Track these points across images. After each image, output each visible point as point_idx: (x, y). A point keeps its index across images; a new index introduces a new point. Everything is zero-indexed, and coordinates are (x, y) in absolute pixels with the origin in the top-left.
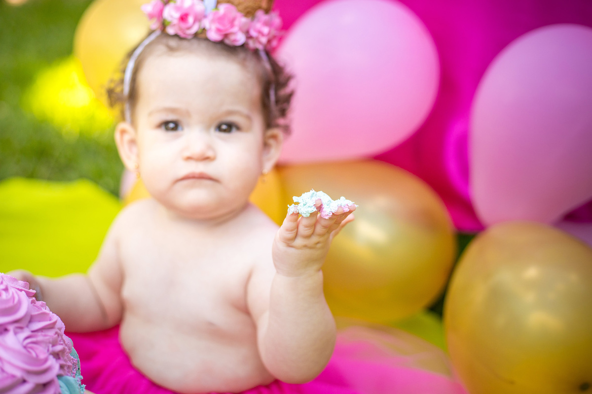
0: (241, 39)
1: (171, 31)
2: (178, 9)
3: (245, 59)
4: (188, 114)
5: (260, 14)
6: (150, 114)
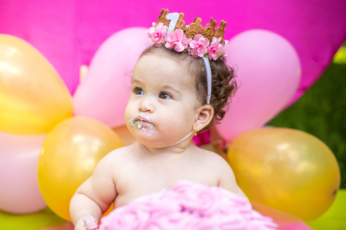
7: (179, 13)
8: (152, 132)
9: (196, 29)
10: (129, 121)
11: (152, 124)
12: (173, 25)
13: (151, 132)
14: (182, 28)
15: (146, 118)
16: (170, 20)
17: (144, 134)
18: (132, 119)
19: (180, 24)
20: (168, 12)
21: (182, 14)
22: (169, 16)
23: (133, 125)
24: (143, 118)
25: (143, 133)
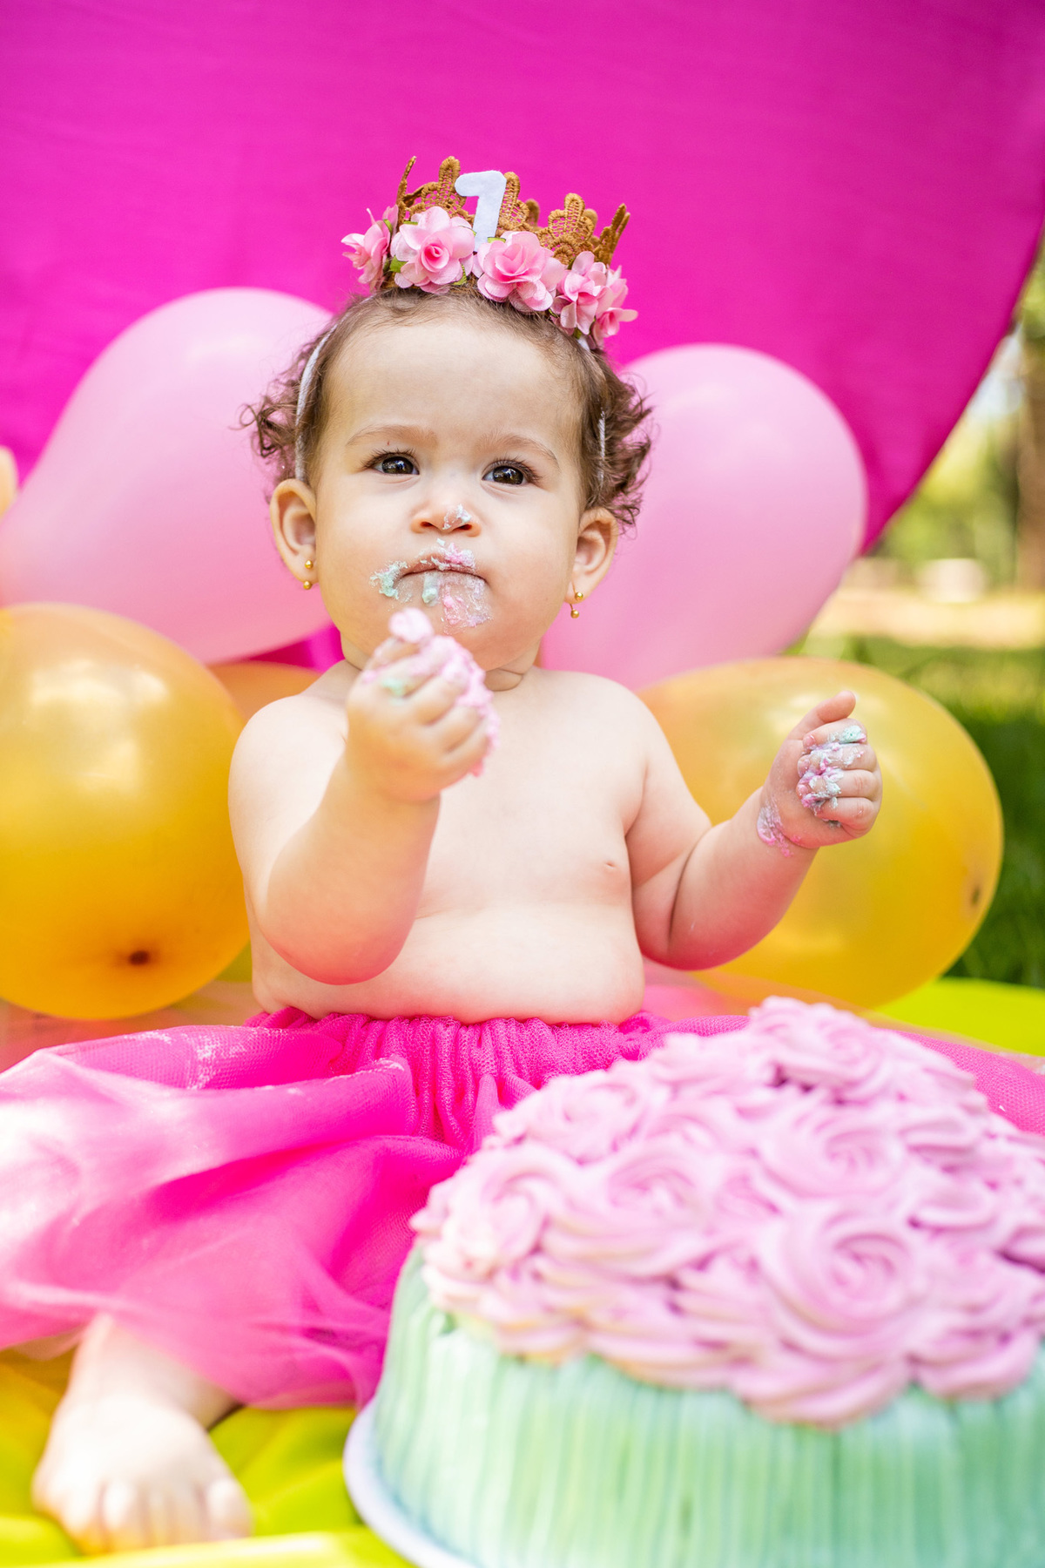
0: (544, 299)
1: (401, 281)
2: (419, 235)
3: (551, 340)
4: (432, 440)
5: (585, 257)
6: (352, 442)
7: (503, 172)
8: (478, 608)
9: (574, 230)
10: (374, 578)
11: (480, 578)
12: (488, 214)
13: (477, 611)
14: (523, 226)
15: (461, 559)
16: (477, 198)
17: (452, 622)
18: (394, 568)
19: (514, 215)
20: (457, 167)
21: (512, 175)
22: (467, 183)
23: (392, 593)
24: (449, 562)
25: (449, 617)
